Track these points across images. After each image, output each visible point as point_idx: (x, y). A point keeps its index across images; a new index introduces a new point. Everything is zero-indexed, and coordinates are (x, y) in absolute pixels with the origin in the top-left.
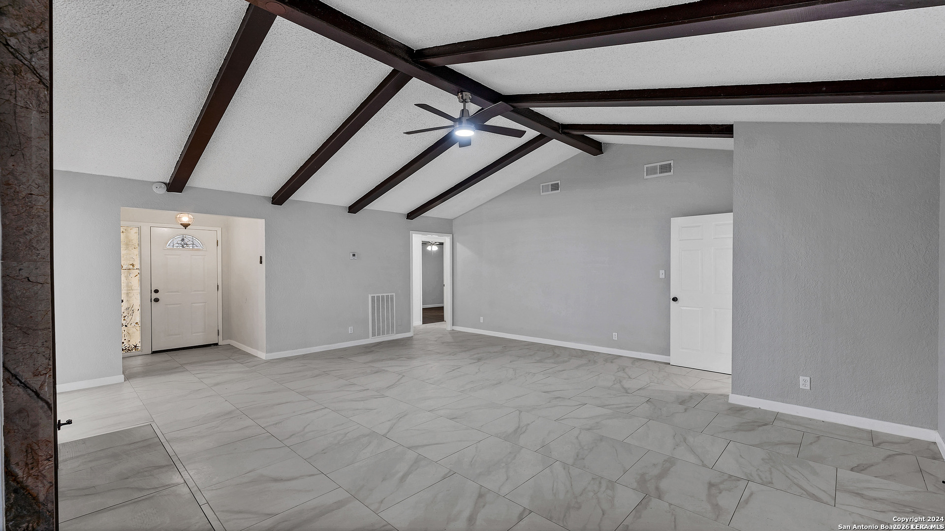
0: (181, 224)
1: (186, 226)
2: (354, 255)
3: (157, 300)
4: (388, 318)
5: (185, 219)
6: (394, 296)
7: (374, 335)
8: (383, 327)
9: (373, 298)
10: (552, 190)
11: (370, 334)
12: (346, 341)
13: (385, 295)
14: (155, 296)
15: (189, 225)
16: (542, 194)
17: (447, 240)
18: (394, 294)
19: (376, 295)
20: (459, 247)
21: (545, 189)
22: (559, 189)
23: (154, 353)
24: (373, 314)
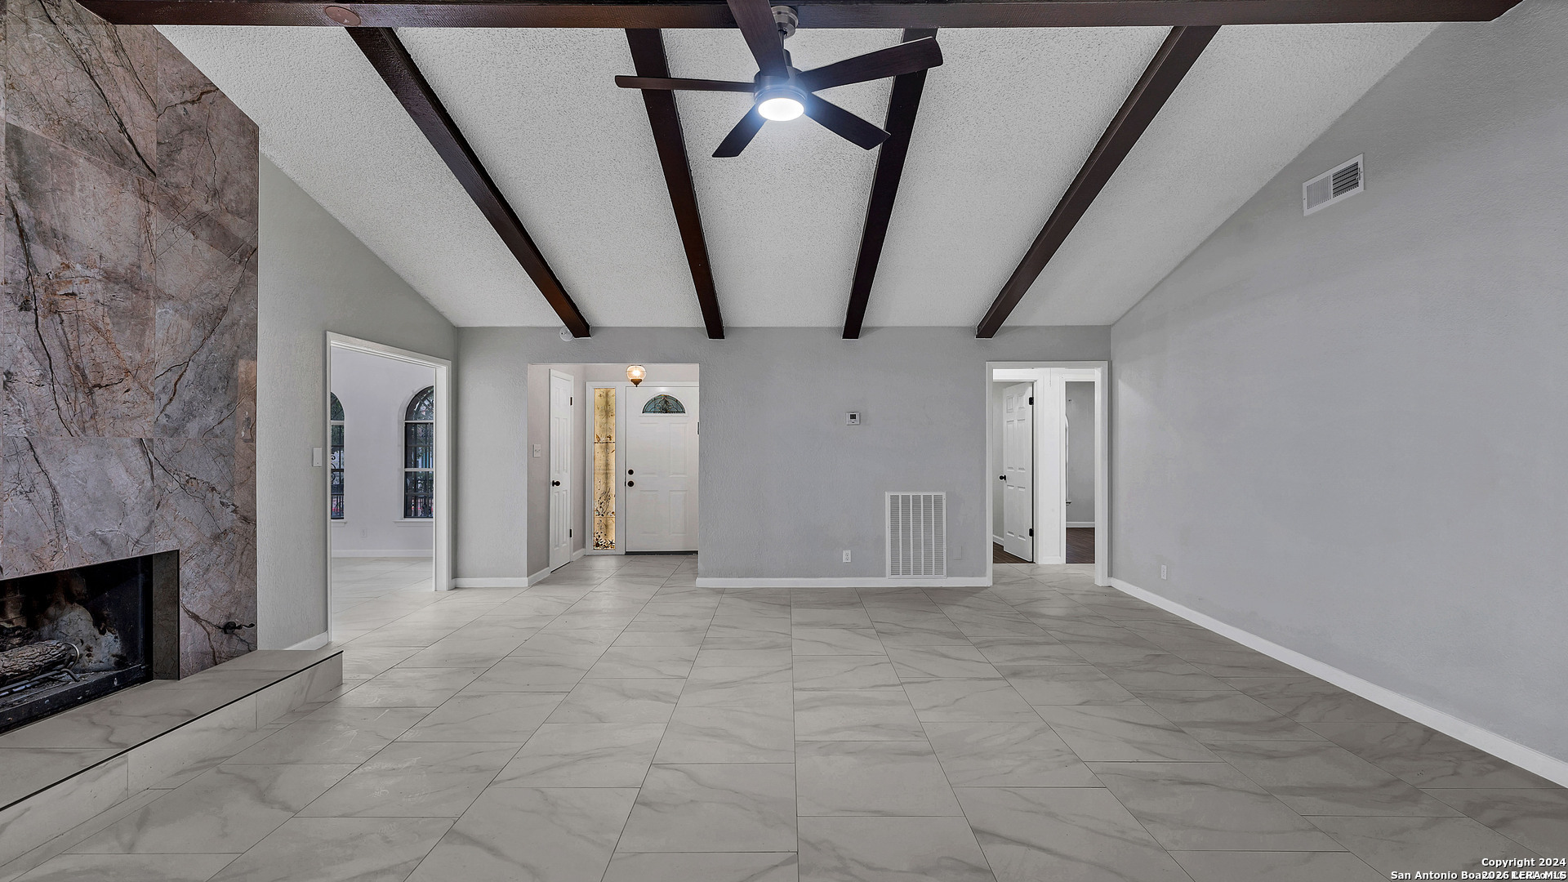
0: (632, 380)
1: (636, 382)
2: (853, 417)
3: (631, 484)
4: (927, 543)
5: (636, 372)
6: (944, 497)
7: (894, 572)
8: (917, 558)
9: (894, 499)
10: (1338, 191)
11: (887, 572)
12: (839, 576)
13: (922, 494)
14: (630, 478)
15: (641, 380)
16: (1307, 212)
17: (1094, 374)
18: (944, 495)
19: (900, 494)
20: (1123, 389)
21: (1317, 195)
22: (1361, 182)
23: (628, 553)
24: (894, 529)
